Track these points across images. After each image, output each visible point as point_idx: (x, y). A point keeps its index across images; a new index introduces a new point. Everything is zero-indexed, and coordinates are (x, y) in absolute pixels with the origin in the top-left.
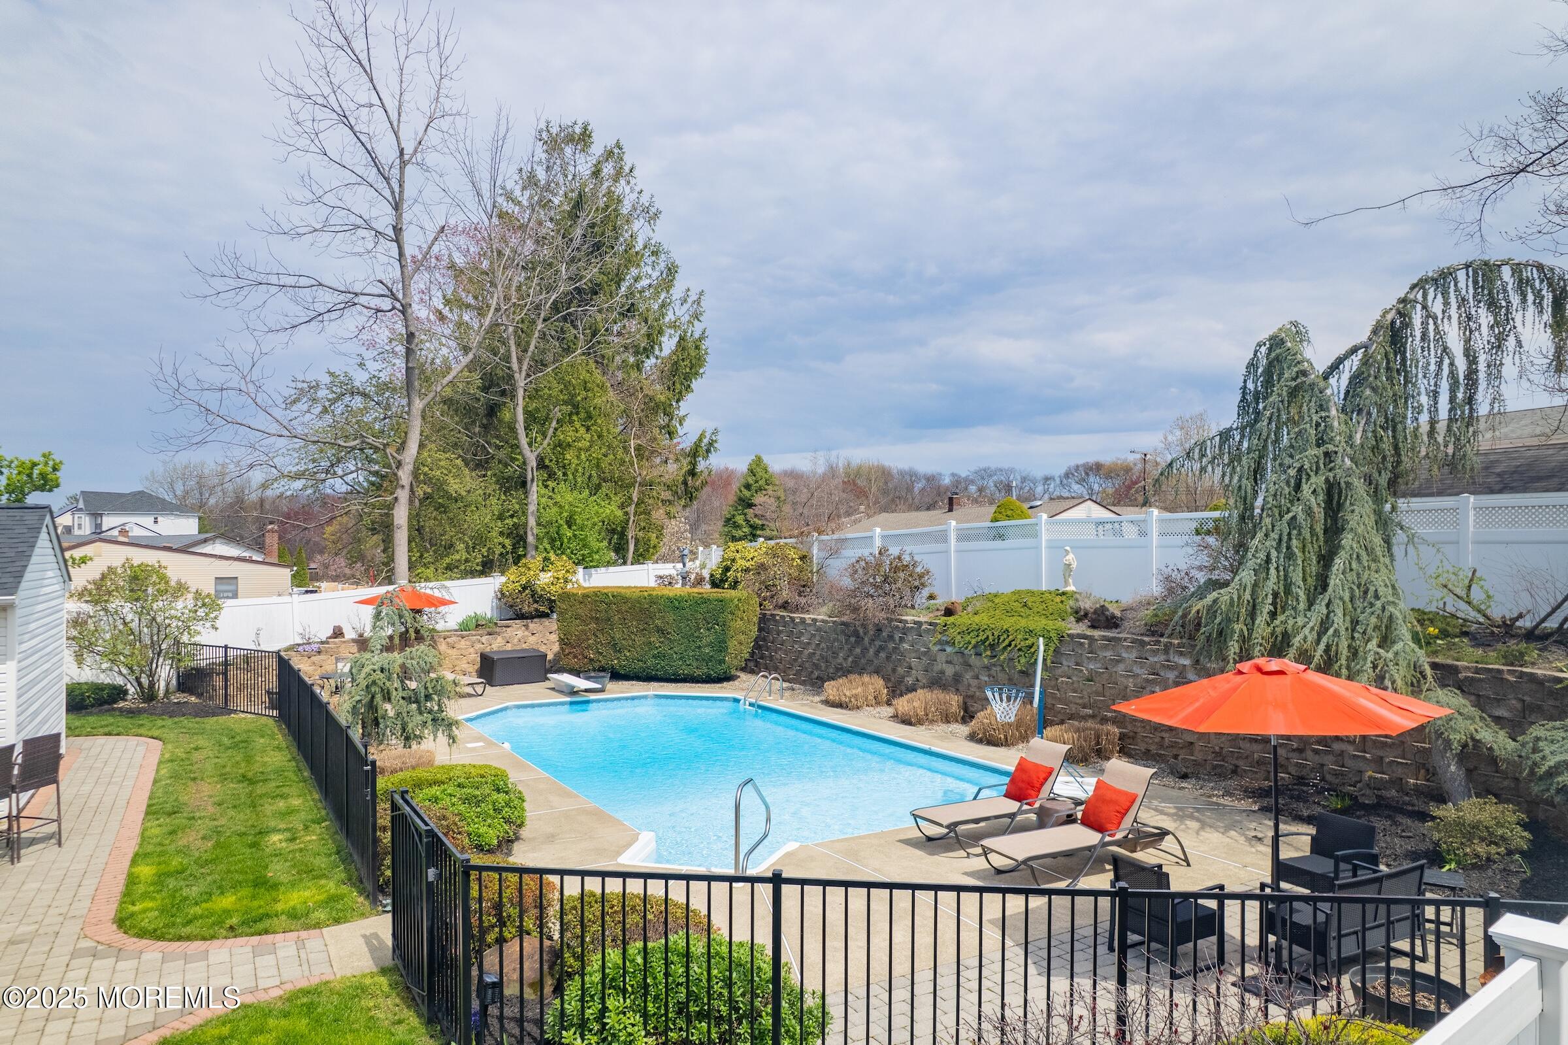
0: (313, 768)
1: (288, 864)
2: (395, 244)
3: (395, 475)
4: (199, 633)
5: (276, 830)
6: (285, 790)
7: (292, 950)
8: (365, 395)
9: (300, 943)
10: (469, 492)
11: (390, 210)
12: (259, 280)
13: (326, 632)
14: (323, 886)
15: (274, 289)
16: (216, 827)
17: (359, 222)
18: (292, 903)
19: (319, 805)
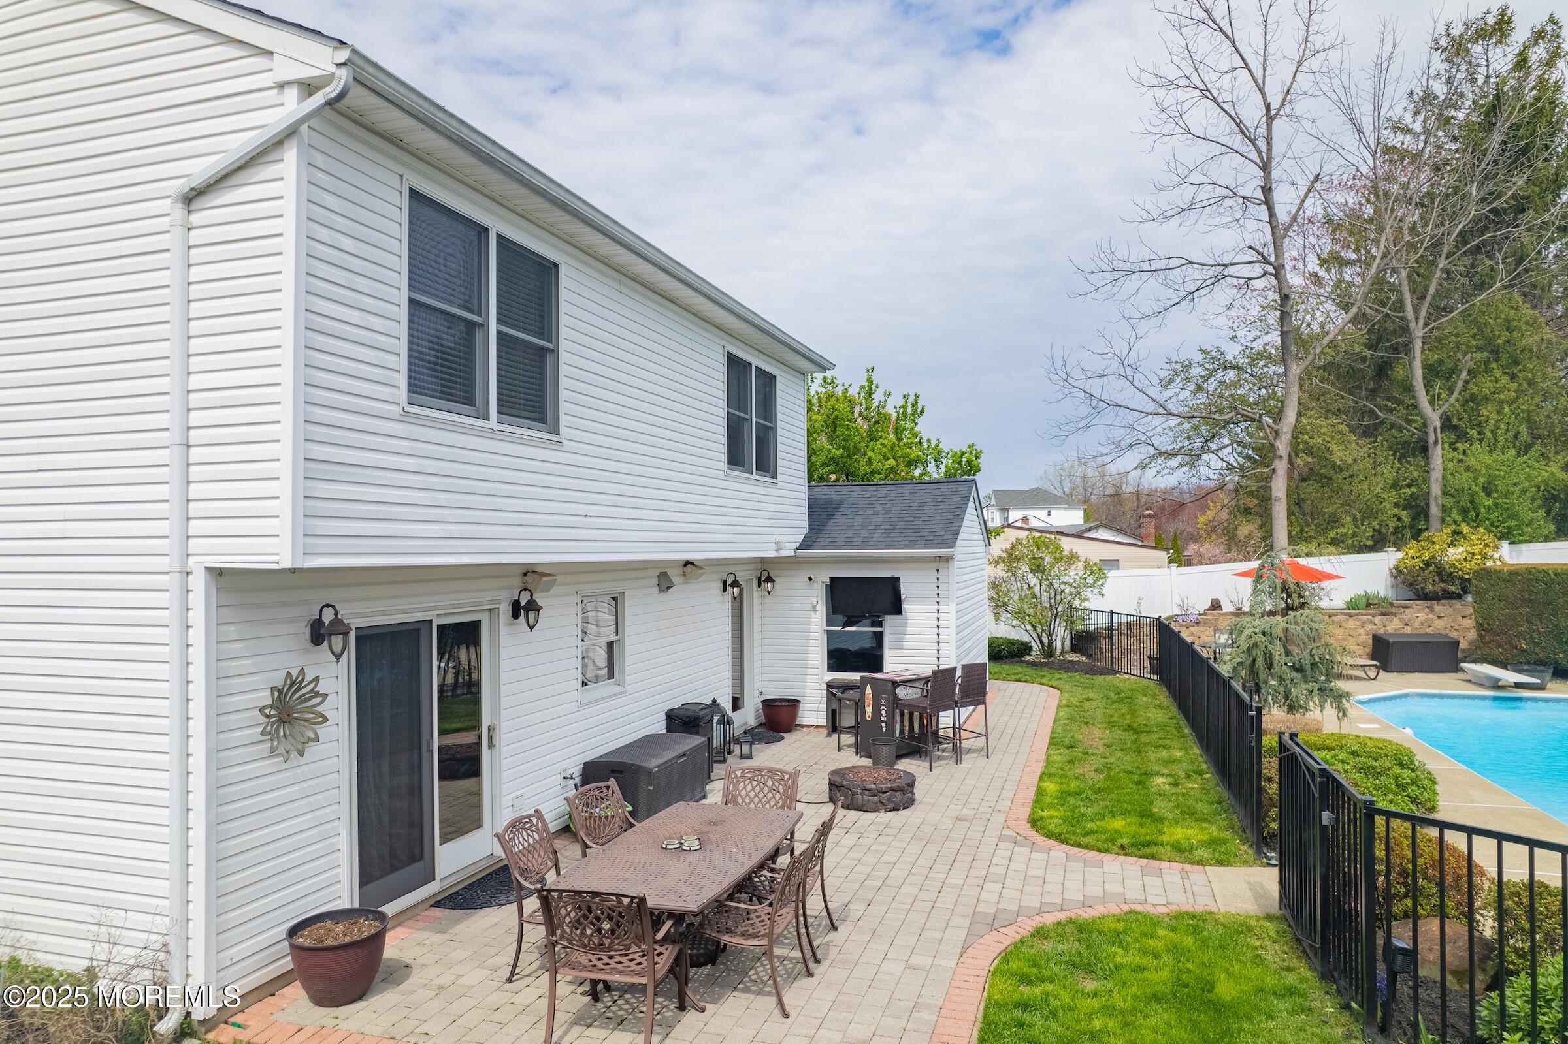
0: (1193, 725)
1: (1171, 804)
2: (1264, 207)
3: (1272, 445)
4: (1088, 600)
5: (1158, 774)
6: (1166, 742)
7: (1177, 878)
8: (1238, 368)
9: (1184, 874)
10: (1355, 460)
11: (1257, 171)
12: (1133, 269)
13: (1204, 605)
14: (1206, 829)
15: (1145, 275)
16: (1107, 763)
17: (1226, 192)
18: (1176, 837)
19: (1200, 759)
